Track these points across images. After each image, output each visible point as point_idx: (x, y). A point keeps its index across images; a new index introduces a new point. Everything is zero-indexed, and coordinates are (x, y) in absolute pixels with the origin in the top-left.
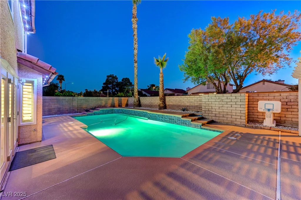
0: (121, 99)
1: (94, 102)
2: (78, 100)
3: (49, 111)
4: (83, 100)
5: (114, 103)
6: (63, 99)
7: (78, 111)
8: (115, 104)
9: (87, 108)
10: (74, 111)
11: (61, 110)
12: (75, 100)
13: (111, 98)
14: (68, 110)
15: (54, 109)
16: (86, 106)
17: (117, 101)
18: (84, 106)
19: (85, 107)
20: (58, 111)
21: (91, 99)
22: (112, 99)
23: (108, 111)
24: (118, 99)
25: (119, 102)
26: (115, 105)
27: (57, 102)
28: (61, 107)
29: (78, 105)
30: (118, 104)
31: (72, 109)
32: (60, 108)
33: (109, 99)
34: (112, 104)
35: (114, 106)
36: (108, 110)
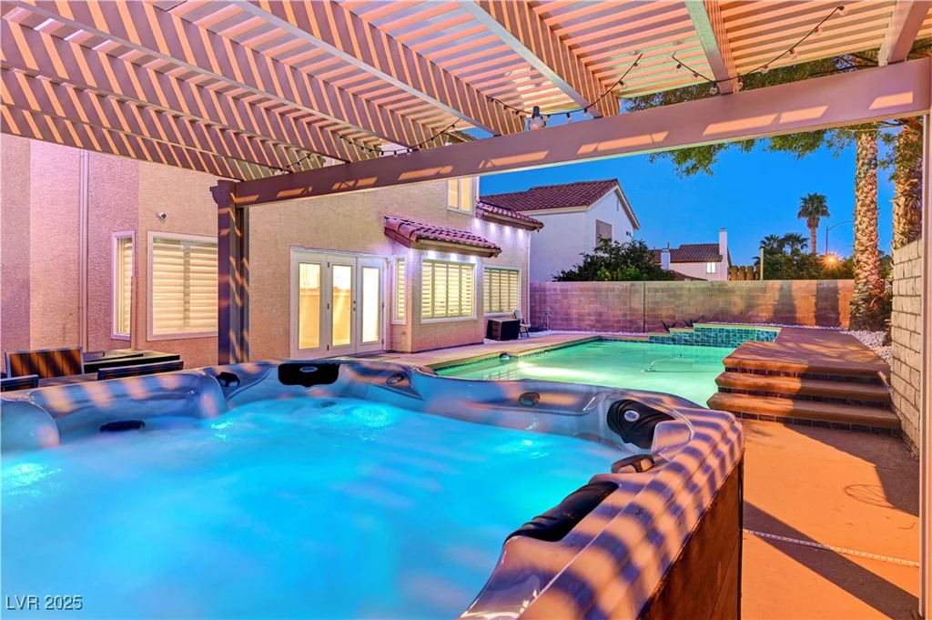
0: (836, 290)
1: (700, 298)
2: (647, 293)
3: (579, 320)
4: (663, 290)
5: (793, 306)
6: (608, 290)
7: (646, 326)
8: (795, 312)
9: (674, 317)
10: (635, 326)
11: (604, 317)
12: (636, 291)
13: (777, 283)
14: (619, 322)
15: (589, 315)
16: (670, 312)
17: (804, 297)
18: (664, 313)
19: (668, 317)
20: (597, 321)
21: (689, 290)
22: (781, 289)
23: (728, 337)
24: (814, 287)
25: (822, 304)
26: (798, 315)
27: (596, 297)
28: (604, 310)
29: (646, 306)
30: (814, 309)
31: (628, 318)
32: (600, 314)
33: (764, 290)
34: (776, 312)
35: (795, 319)
36: (728, 331)
